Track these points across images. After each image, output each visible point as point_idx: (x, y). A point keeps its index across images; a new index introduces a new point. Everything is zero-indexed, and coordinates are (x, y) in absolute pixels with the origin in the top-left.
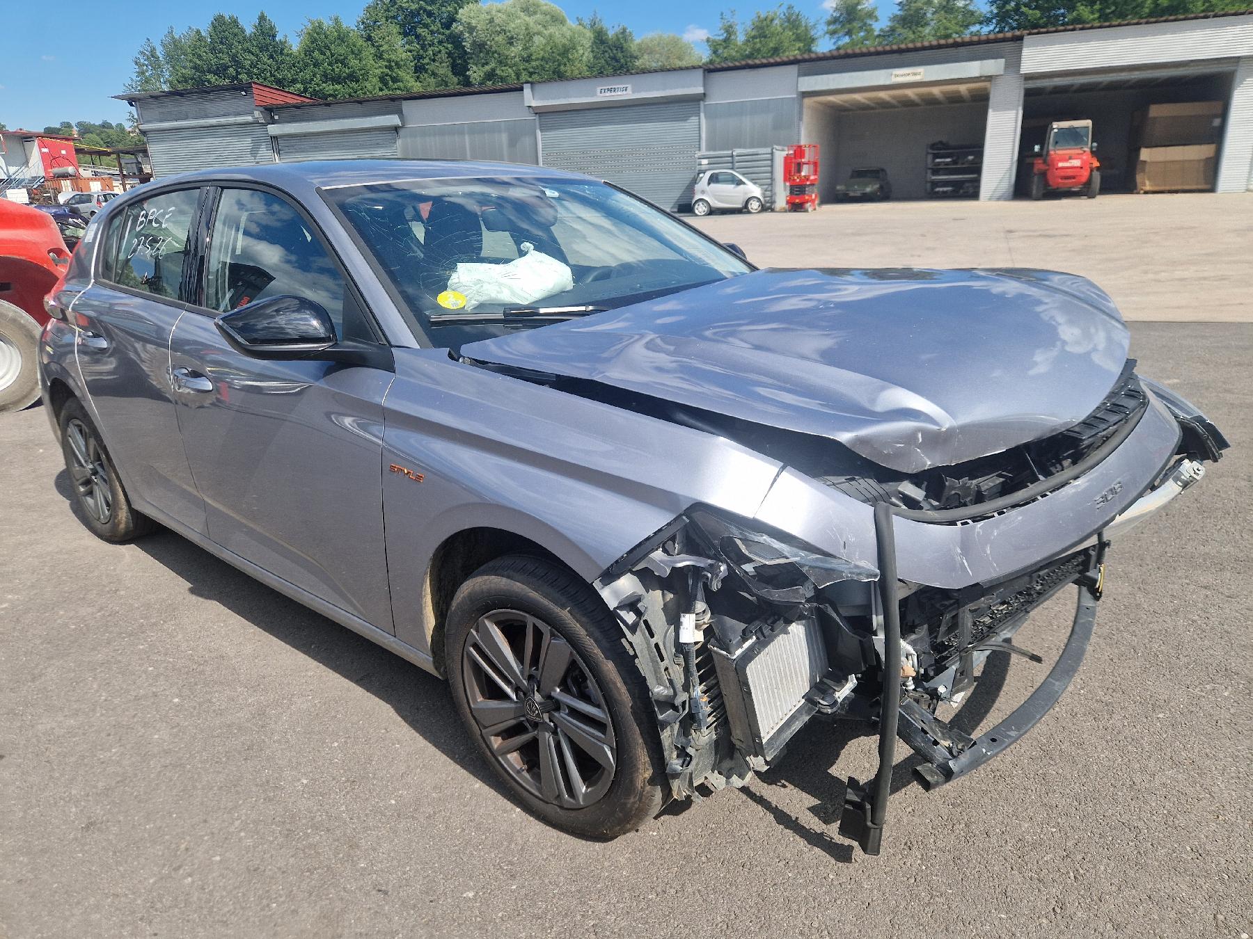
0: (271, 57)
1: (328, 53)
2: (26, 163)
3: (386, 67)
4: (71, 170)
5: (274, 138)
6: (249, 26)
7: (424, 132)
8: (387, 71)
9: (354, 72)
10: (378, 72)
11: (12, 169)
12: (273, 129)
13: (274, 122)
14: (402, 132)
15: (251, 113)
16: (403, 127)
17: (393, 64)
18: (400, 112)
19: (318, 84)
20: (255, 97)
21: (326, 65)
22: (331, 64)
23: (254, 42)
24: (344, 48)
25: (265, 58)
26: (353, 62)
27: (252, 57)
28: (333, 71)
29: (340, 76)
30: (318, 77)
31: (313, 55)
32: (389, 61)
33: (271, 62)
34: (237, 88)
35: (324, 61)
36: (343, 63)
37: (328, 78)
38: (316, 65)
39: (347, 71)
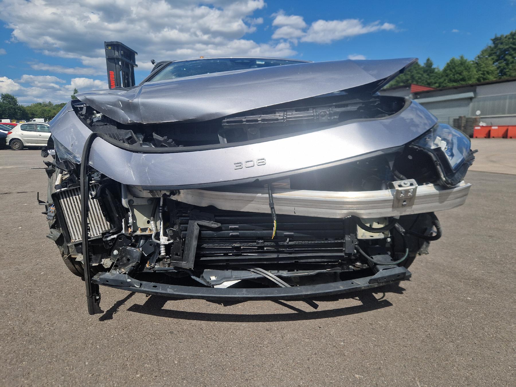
0: (428, 75)
3: (482, 74)
6: (422, 63)
7: (484, 99)
8: (482, 76)
9: (464, 77)
10: (477, 76)
13: (416, 98)
14: (474, 100)
15: (408, 96)
16: (475, 97)
17: (485, 72)
18: (475, 91)
19: (445, 84)
20: (412, 89)
21: (451, 75)
22: (454, 75)
23: (422, 70)
24: (462, 68)
25: (425, 75)
26: (465, 73)
27: (420, 75)
28: (454, 78)
29: (457, 79)
30: (447, 81)
31: (447, 72)
32: (483, 71)
33: (427, 77)
34: (405, 87)
35: (451, 74)
36: (460, 74)
37: (451, 81)
38: (447, 76)
39: (461, 77)
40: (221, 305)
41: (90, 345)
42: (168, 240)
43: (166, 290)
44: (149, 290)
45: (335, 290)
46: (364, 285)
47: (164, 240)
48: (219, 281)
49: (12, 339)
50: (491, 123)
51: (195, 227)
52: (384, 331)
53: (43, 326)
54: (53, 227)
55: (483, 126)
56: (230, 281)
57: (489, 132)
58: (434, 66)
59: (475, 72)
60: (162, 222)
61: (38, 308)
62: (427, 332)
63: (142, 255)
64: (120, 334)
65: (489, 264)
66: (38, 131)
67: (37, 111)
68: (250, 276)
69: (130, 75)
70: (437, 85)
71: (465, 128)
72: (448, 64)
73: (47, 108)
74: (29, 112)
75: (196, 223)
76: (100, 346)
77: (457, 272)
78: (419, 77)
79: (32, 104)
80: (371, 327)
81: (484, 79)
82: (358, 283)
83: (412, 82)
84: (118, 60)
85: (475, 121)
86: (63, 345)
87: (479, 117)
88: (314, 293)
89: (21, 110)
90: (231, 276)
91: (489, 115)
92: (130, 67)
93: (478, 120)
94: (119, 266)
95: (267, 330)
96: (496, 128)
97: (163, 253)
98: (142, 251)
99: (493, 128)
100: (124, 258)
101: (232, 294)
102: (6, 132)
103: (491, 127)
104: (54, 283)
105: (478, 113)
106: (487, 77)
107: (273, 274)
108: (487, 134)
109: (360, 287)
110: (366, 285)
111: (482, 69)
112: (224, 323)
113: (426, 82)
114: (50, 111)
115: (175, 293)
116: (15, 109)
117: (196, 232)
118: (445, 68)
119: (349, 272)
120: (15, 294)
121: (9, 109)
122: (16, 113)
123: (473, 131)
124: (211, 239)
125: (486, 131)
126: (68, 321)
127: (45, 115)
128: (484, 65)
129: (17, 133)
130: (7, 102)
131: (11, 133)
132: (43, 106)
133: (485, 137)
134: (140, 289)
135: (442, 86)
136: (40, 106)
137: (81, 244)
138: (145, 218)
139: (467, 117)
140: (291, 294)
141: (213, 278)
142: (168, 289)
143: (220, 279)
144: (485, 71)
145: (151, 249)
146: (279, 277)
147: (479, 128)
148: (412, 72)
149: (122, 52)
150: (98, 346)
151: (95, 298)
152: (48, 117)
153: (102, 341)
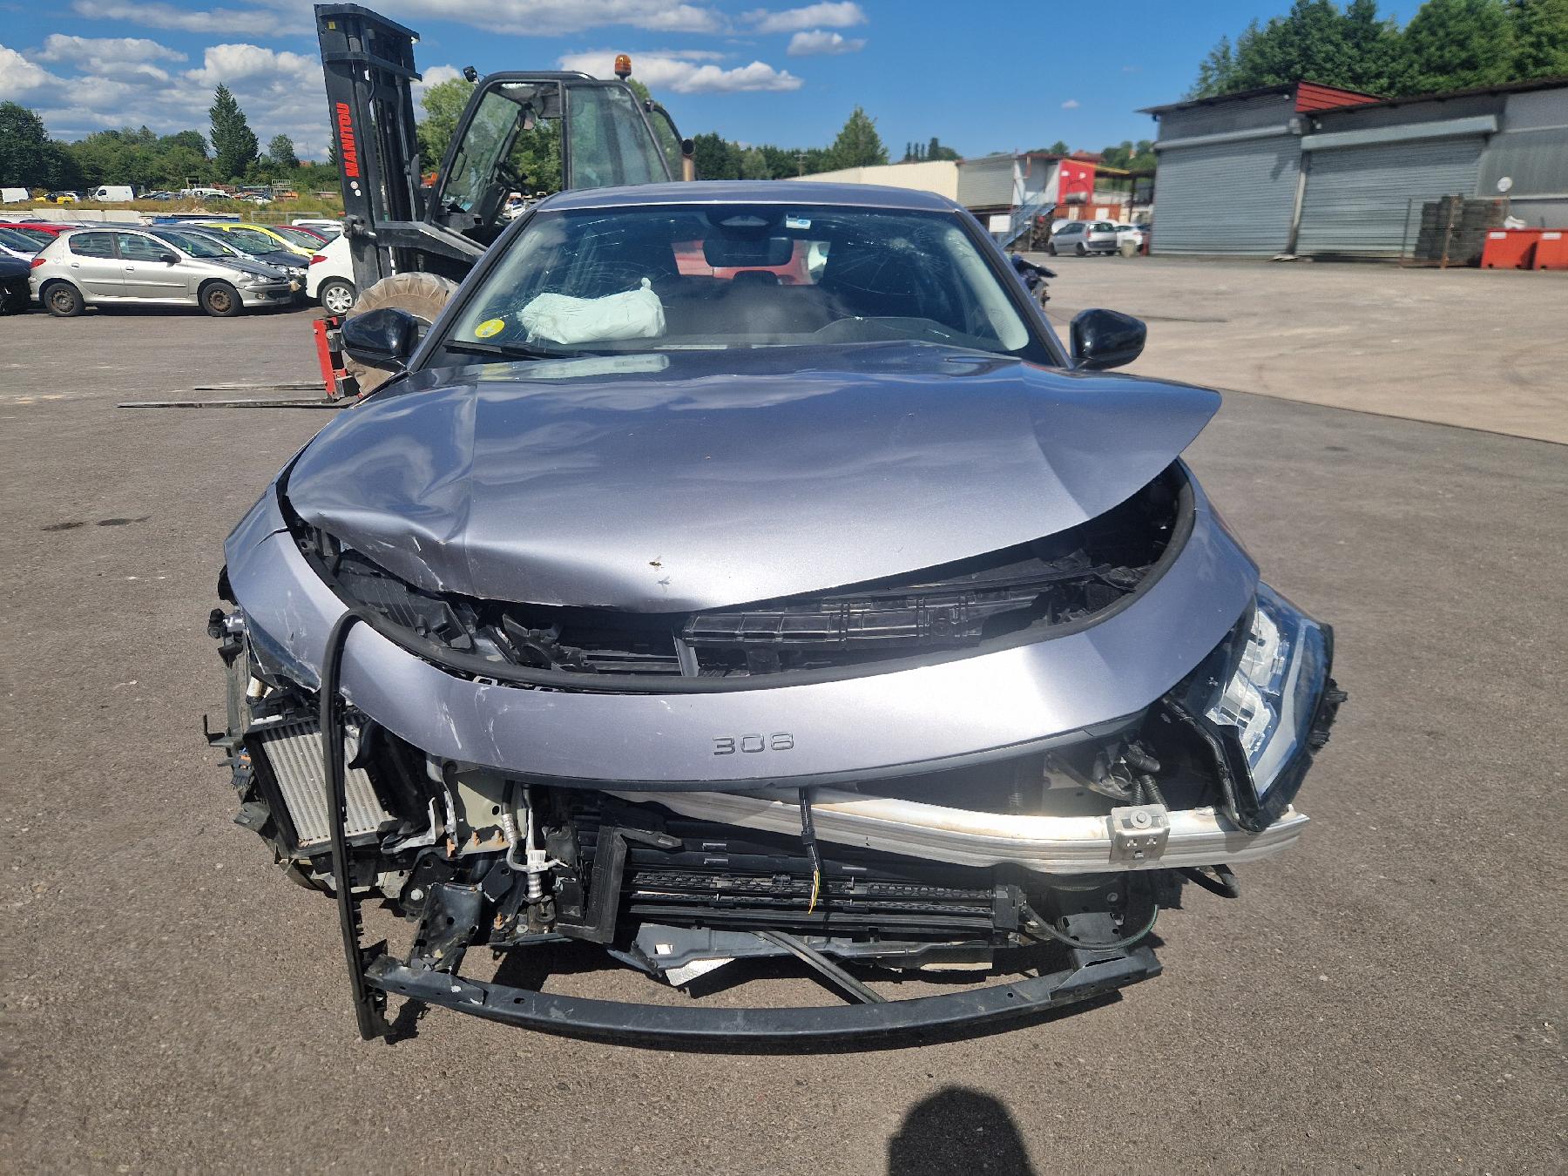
0: (1357, 46)
1: (1441, 33)
2: (1043, 188)
3: (1532, 45)
4: (1082, 195)
5: (1308, 154)
7: (1529, 140)
8: (1532, 51)
9: (1475, 56)
10: (1515, 53)
11: (1029, 195)
12: (1310, 142)
13: (1313, 131)
14: (1494, 141)
15: (1287, 122)
16: (1499, 132)
17: (1544, 39)
18: (1500, 112)
19: (1412, 78)
20: (1299, 100)
21: (1433, 49)
22: (1441, 48)
23: (1340, 28)
24: (1471, 23)
25: (1347, 48)
26: (1478, 42)
27: (1330, 48)
28: (1441, 57)
29: (1450, 63)
30: (1416, 66)
31: (1419, 37)
32: (1539, 35)
33: (1355, 52)
34: (1280, 91)
35: (1432, 44)
36: (1462, 45)
37: (1430, 68)
38: (1418, 51)
39: (1464, 55)
40: (685, 992)
41: (367, 1127)
42: (548, 859)
43: (547, 1013)
44: (507, 1012)
45: (966, 1017)
46: (1040, 1002)
47: (536, 861)
48: (675, 958)
49: (178, 1102)
50: (1542, 220)
51: (616, 842)
52: (1089, 1091)
53: (246, 1058)
54: (249, 798)
55: (1513, 231)
56: (706, 959)
57: (1533, 248)
58: (1378, 18)
59: (1511, 39)
60: (530, 813)
61: (226, 995)
62: (1193, 1093)
63: (484, 901)
64: (436, 1089)
65: (1403, 849)
66: (125, 257)
67: (107, 161)
68: (758, 949)
69: (400, 110)
70: (1384, 81)
71: (1458, 236)
72: (1424, 9)
73: (138, 150)
74: (82, 163)
75: (617, 834)
76: (391, 1129)
77: (1312, 876)
78: (1327, 53)
79: (90, 133)
80: (1058, 1074)
81: (1538, 63)
82: (1026, 996)
83: (1305, 70)
84: (361, 65)
85: (1490, 213)
86: (303, 1124)
87: (1505, 198)
88: (912, 1024)
89: (58, 158)
90: (710, 945)
91: (1538, 192)
92: (398, 82)
93: (1501, 208)
94: (429, 943)
95: (799, 1083)
96: (1557, 236)
97: (535, 892)
98: (483, 891)
99: (1546, 236)
100: (440, 917)
101: (710, 1028)
102: (28, 257)
103: (1540, 232)
104: (254, 905)
105: (1505, 183)
106: (1548, 54)
107: (812, 946)
108: (1522, 258)
109: (1028, 1008)
110: (1045, 1001)
111: (1536, 29)
112: (692, 1055)
113: (1350, 69)
114: (147, 159)
115: (569, 1021)
116: (37, 153)
117: (619, 855)
118: (1414, 24)
119: (1008, 949)
120: (161, 943)
121: (21, 151)
122: (42, 168)
123: (1483, 245)
124: (656, 867)
125: (1523, 245)
126: (305, 1042)
127: (134, 173)
128: (1542, 14)
129: (62, 263)
130: (12, 132)
131: (43, 261)
132: (125, 143)
133: (1519, 267)
134: (485, 1008)
135: (1399, 85)
136: (114, 144)
137: (328, 854)
138: (488, 801)
139: (1467, 197)
140: (854, 1030)
141: (663, 950)
142: (552, 1009)
143: (681, 953)
144: (1547, 35)
145: (505, 882)
146: (830, 956)
147: (1501, 235)
148: (1306, 36)
149: (370, 31)
150: (387, 1129)
151: (375, 999)
152: (144, 178)
153: (395, 1113)
